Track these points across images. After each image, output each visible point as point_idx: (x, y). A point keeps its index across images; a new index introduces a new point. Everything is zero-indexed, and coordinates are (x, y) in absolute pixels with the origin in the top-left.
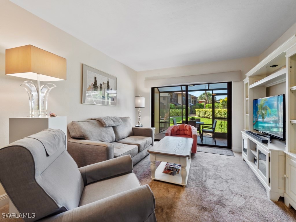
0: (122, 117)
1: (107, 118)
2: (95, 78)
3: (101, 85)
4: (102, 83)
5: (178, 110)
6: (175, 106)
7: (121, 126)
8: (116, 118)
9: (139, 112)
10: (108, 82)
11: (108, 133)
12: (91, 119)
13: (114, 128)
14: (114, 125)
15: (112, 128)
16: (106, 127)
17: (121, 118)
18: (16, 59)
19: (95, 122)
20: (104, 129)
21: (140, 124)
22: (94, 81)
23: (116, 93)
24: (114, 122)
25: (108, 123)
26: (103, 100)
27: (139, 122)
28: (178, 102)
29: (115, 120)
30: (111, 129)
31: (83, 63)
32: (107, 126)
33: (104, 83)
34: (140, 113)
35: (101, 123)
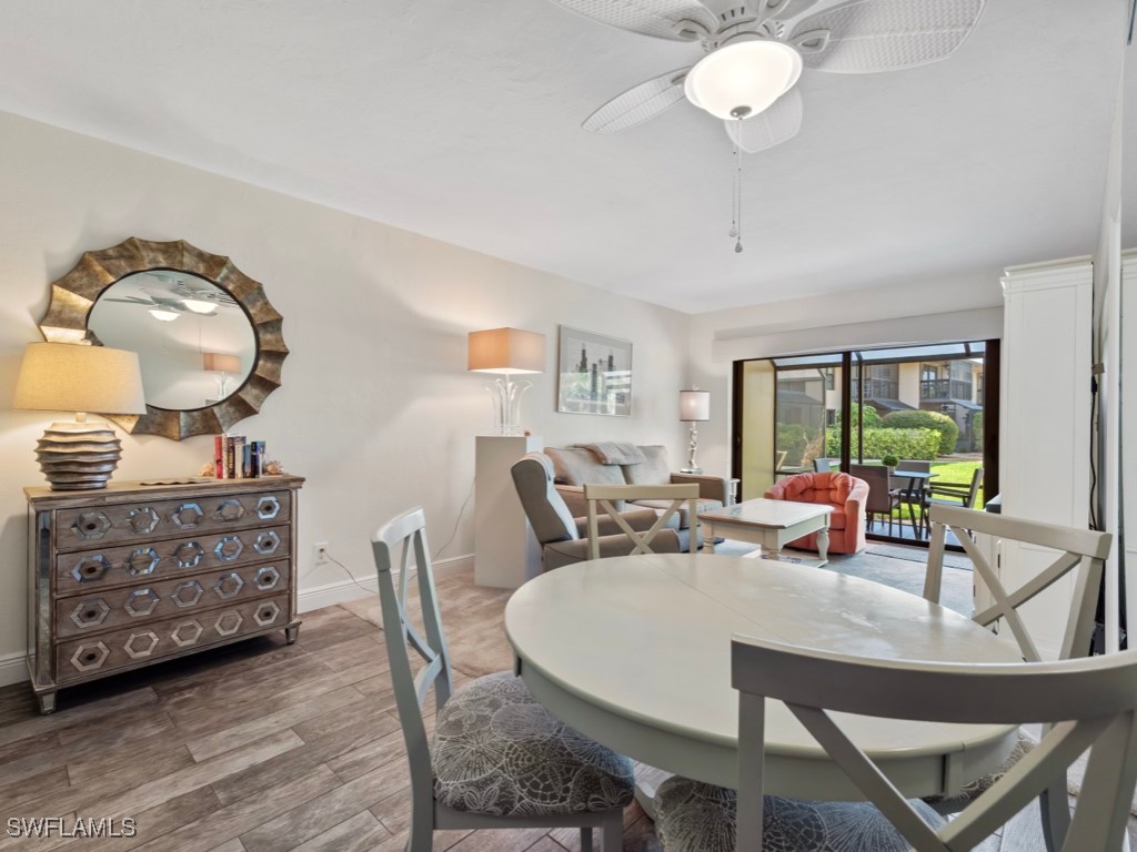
0: (645, 445)
1: (609, 445)
2: (584, 352)
3: (595, 366)
4: (597, 363)
5: (890, 430)
6: (878, 417)
7: (640, 466)
8: (629, 447)
9: (692, 433)
10: (611, 358)
11: (612, 478)
12: (575, 447)
13: (624, 468)
14: (625, 462)
15: (619, 469)
16: (606, 465)
17: (641, 447)
18: (485, 348)
19: (585, 453)
20: (603, 468)
21: (695, 466)
22: (580, 359)
23: (630, 376)
24: (625, 454)
25: (612, 456)
26: (593, 402)
27: (690, 462)
28: (897, 397)
29: (627, 452)
30: (618, 471)
31: (560, 323)
32: (610, 462)
33: (601, 361)
34: (694, 438)
35: (596, 456)
